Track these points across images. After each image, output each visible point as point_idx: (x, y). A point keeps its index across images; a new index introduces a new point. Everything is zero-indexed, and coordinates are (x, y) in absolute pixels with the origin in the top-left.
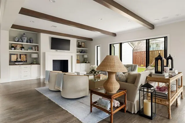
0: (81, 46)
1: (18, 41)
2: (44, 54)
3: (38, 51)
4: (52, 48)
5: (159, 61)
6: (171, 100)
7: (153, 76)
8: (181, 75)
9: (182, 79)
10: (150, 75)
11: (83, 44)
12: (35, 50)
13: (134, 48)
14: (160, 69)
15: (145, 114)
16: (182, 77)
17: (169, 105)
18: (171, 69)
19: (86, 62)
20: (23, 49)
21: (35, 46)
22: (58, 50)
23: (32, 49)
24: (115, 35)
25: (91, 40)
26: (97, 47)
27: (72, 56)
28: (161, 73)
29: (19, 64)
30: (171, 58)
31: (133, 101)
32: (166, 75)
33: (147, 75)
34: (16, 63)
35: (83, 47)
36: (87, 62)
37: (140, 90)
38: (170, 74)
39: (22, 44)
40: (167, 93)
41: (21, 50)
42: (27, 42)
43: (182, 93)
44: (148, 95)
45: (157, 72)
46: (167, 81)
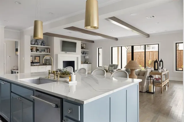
0: (83, 47)
1: (34, 44)
2: (57, 55)
3: (50, 53)
4: (63, 50)
5: (156, 63)
6: (162, 84)
7: (153, 72)
8: (168, 71)
9: (168, 74)
10: (152, 71)
11: (84, 45)
12: (47, 52)
13: (128, 49)
14: (156, 68)
15: (150, 91)
16: (168, 73)
17: (161, 86)
18: (162, 68)
19: (87, 63)
20: (38, 51)
21: (47, 48)
22: (67, 52)
23: (45, 51)
24: (117, 39)
25: (93, 42)
26: (99, 48)
27: (78, 58)
28: (157, 70)
29: (36, 65)
30: (162, 61)
31: (144, 86)
32: (160, 71)
33: (150, 71)
34: (34, 64)
35: (84, 49)
36: (89, 63)
37: (147, 79)
38: (162, 71)
39: (37, 47)
40: (160, 81)
41: (37, 52)
42: (41, 45)
43: (168, 82)
44: (150, 81)
45: (155, 69)
46: (160, 74)
